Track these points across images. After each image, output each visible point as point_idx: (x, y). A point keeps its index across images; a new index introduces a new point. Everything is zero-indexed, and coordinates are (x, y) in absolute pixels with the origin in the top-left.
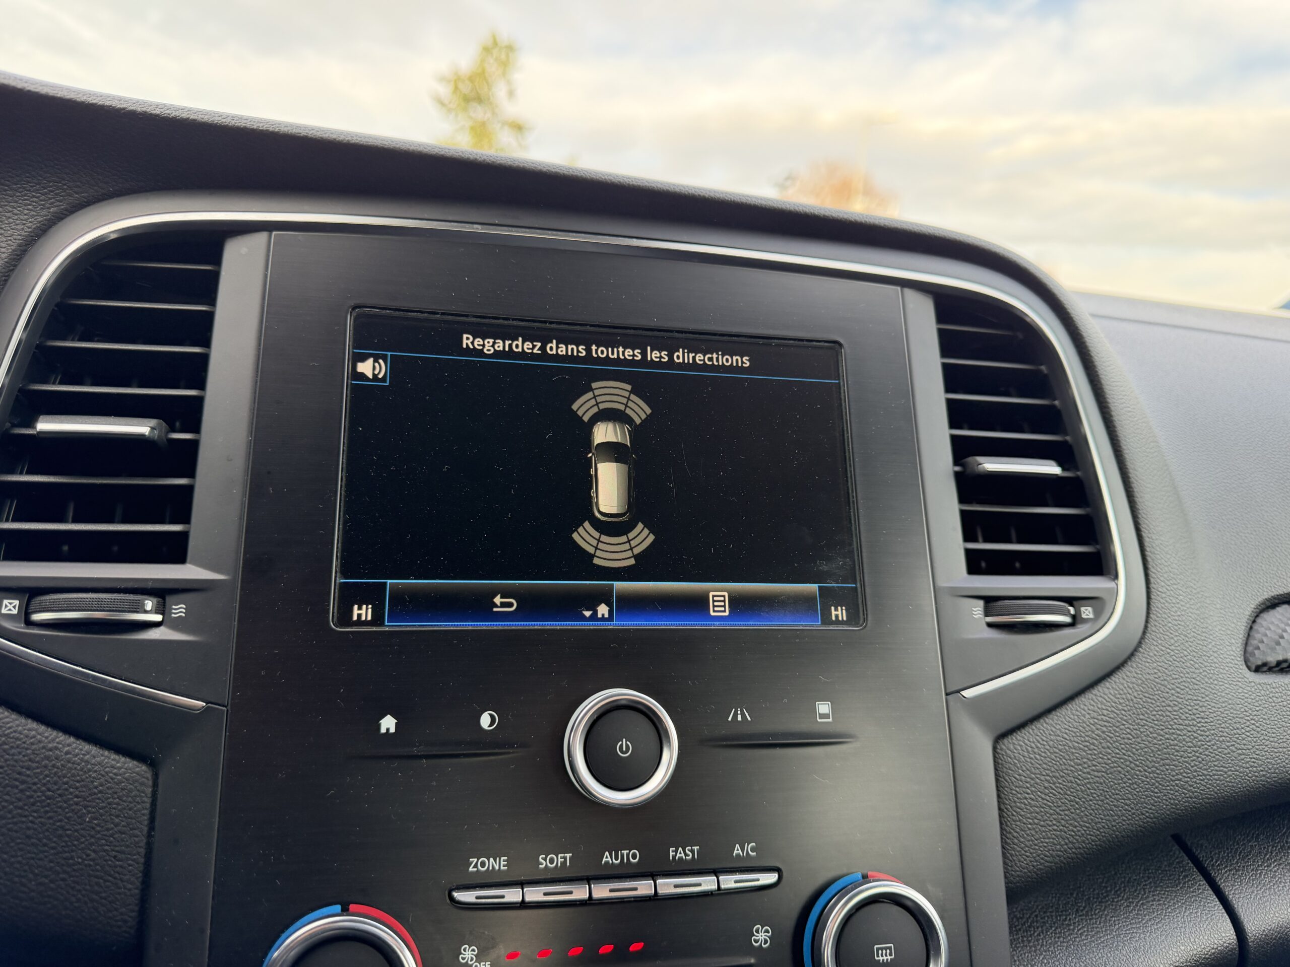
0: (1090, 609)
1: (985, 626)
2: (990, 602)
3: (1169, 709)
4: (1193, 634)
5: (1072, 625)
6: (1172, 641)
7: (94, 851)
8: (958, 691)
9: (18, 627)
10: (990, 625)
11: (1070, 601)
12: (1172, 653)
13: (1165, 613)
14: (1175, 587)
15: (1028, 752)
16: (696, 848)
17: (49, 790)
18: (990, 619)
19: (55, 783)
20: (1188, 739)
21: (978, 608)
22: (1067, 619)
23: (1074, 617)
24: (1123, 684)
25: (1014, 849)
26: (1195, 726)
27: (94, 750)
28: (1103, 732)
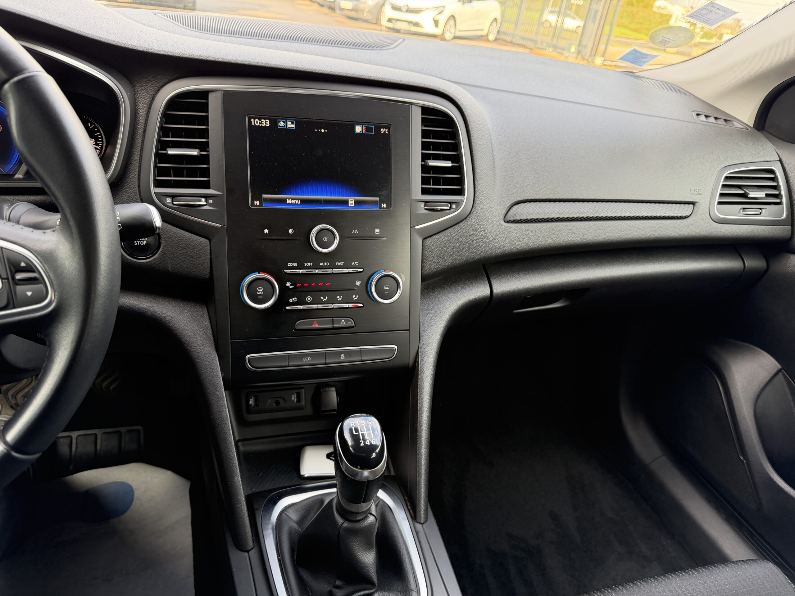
0: (455, 205)
1: (424, 209)
2: (426, 203)
3: (475, 233)
4: (486, 212)
5: (449, 209)
6: (479, 214)
7: (198, 259)
8: (414, 227)
9: (171, 205)
10: (425, 209)
11: (450, 203)
12: (478, 218)
13: (478, 206)
14: (483, 199)
15: (432, 243)
16: (343, 263)
17: (185, 245)
18: (426, 208)
19: (186, 243)
20: (479, 241)
21: (422, 205)
22: (449, 208)
23: (450, 207)
24: (462, 226)
25: (425, 266)
26: (482, 237)
27: (194, 236)
28: (454, 238)
